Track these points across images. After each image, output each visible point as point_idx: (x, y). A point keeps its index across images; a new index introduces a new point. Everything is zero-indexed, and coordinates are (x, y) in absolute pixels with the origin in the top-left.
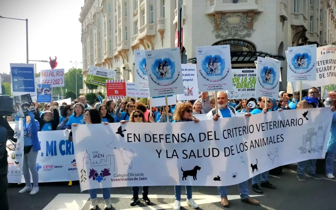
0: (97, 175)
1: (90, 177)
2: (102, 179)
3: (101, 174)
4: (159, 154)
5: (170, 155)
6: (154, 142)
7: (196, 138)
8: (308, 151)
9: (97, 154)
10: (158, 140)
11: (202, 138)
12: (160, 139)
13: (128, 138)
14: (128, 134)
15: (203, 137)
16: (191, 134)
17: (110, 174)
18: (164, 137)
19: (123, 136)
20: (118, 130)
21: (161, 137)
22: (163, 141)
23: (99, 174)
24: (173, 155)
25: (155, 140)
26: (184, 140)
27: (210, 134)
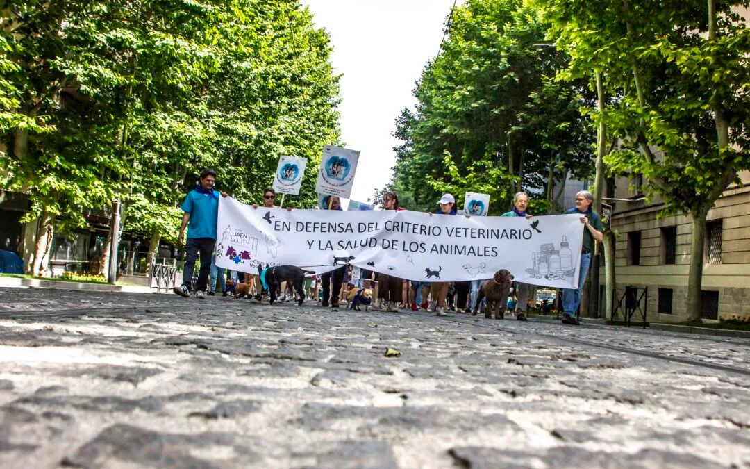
0: (235, 254)
1: (227, 255)
2: (240, 261)
3: (240, 255)
4: (310, 245)
5: (323, 246)
6: (307, 231)
7: (355, 228)
8: (543, 277)
9: (240, 233)
10: (312, 229)
11: (362, 229)
12: (315, 227)
13: (276, 225)
14: (276, 222)
15: (362, 227)
16: (349, 224)
17: (249, 258)
18: (319, 226)
19: (270, 222)
20: (266, 215)
21: (316, 225)
22: (318, 230)
23: (238, 255)
24: (327, 247)
25: (308, 229)
26: (341, 230)
27: (371, 225)
